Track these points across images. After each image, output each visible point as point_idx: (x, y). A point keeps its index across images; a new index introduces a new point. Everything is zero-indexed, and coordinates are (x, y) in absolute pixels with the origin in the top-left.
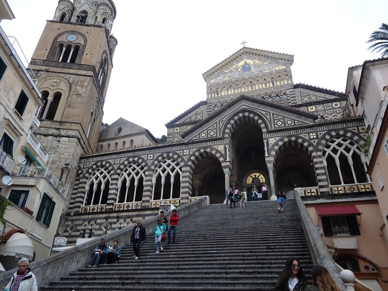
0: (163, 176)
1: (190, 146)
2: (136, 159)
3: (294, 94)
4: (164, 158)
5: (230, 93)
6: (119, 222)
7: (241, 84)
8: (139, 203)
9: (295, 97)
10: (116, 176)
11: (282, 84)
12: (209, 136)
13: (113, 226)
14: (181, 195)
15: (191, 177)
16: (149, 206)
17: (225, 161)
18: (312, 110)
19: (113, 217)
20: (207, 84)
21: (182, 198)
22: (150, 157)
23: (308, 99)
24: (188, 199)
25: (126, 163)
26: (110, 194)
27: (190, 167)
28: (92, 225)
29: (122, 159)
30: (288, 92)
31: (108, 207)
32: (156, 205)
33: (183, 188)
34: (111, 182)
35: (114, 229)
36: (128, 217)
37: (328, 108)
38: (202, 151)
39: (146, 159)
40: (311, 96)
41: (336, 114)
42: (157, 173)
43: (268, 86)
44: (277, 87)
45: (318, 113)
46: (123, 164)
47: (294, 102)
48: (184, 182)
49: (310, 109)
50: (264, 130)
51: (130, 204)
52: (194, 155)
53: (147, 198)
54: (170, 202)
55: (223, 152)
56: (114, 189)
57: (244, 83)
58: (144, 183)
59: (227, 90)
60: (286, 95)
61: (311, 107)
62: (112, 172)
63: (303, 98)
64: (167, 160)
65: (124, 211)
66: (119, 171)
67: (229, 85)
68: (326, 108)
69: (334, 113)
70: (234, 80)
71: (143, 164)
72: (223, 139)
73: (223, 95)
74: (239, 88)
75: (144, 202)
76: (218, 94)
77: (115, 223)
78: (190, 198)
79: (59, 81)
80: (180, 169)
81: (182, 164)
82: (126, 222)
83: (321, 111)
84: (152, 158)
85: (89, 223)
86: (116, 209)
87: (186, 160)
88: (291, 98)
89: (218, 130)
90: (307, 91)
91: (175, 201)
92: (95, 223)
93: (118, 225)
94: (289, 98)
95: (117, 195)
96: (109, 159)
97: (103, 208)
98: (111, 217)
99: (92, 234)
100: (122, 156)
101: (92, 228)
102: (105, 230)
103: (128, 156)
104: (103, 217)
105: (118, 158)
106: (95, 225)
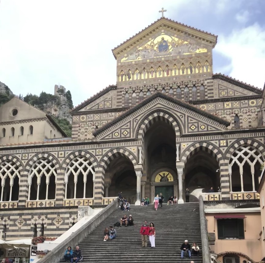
0: (76, 175)
1: (103, 146)
2: (46, 156)
3: (212, 86)
4: (75, 157)
5: (143, 78)
6: (34, 219)
7: (156, 67)
8: (52, 201)
9: (212, 89)
10: (26, 173)
11: (201, 72)
12: (122, 136)
13: (28, 222)
14: (94, 196)
15: (103, 177)
16: (62, 205)
17: (138, 163)
18: (228, 107)
19: (27, 214)
20: (118, 63)
21: (96, 198)
22: (61, 154)
23: (226, 93)
24: (101, 199)
25: (35, 159)
26: (21, 191)
27: (103, 167)
28: (5, 221)
29: (30, 154)
30: (206, 82)
31: (20, 204)
32: (70, 203)
33: (96, 188)
34: (20, 178)
35: (30, 225)
36: (42, 214)
37: (244, 106)
38: (115, 151)
39: (56, 156)
40: (229, 90)
41: (251, 114)
42: (69, 172)
43: (185, 73)
44: (194, 76)
45: (234, 110)
46: (31, 159)
47: (211, 95)
48: (97, 183)
49: (225, 105)
50: (178, 134)
51: (43, 201)
52: (106, 155)
53: (61, 197)
54: (84, 201)
55: (136, 154)
56: (24, 186)
57: (159, 66)
58: (57, 182)
59: (140, 73)
60: (204, 86)
61: (228, 103)
62: (21, 168)
63: (220, 91)
64: (78, 159)
65: (37, 208)
66: (28, 168)
67: (143, 67)
68: (242, 106)
69: (249, 112)
70: (148, 61)
71: (54, 162)
72: (136, 140)
73: (135, 79)
74: (153, 72)
75: (57, 200)
76: (129, 78)
77: (30, 220)
78: (103, 198)
80: (93, 169)
81: (95, 164)
82: (41, 219)
83: (236, 108)
84: (63, 156)
85: (2, 219)
86: (29, 206)
87: (99, 160)
88: (209, 90)
89: (132, 130)
90: (225, 83)
91: (88, 201)
92: (9, 219)
93: (33, 221)
94: (206, 90)
95: (28, 192)
96: (15, 154)
97: (14, 204)
98: (24, 214)
99: (7, 230)
100: (30, 151)
101: (6, 224)
102: (19, 226)
103: (37, 151)
104: (16, 214)
105: (26, 153)
106: (9, 221)
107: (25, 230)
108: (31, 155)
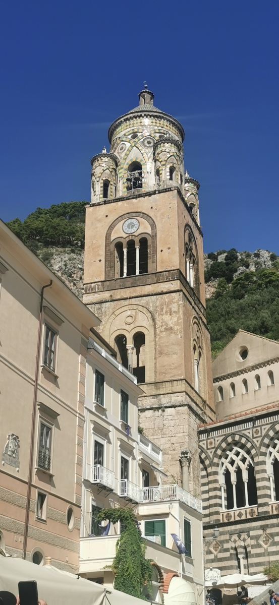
10: (261, 458)
13: (277, 539)
19: (273, 526)
25: (271, 433)
26: (260, 488)
29: (263, 427)
31: (261, 510)
34: (257, 468)
46: (267, 435)
56: (263, 479)
62: (253, 452)
66: (263, 449)
77: (278, 534)
79: (133, 313)
85: (239, 537)
86: (275, 513)
92: (249, 536)
95: (269, 488)
96: (243, 430)
97: (253, 511)
98: (269, 526)
99: (248, 554)
100: (263, 422)
101: (246, 545)
102: (265, 546)
103: (272, 421)
104: (258, 526)
105: (257, 427)
106: (249, 539)
107: (273, 552)
108: (264, 429)
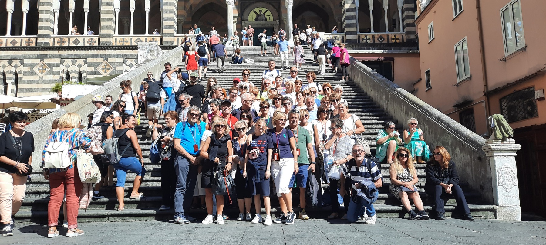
6: (65, 64)
13: (55, 69)
14: (163, 31)
15: (176, 4)
16: (112, 43)
19: (53, 57)
21: (165, 35)
26: (42, 20)
28: (16, 66)
31: (40, 40)
32: (123, 41)
33: (166, 20)
35: (58, 73)
36: (79, 57)
48: (166, 12)
53: (109, 31)
54: (146, 39)
56: (47, 12)
58: (101, 7)
65: (69, 48)
75: (102, 36)
77: (57, 65)
78: (176, 35)
82: (77, 64)
85: (10, 63)
91: (153, 39)
92: (22, 63)
93: (63, 68)
95: (53, 23)
97: (31, 41)
98: (48, 57)
101: (17, 71)
104: (35, 55)
106: (22, 66)
107: (49, 80)
